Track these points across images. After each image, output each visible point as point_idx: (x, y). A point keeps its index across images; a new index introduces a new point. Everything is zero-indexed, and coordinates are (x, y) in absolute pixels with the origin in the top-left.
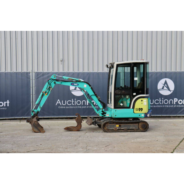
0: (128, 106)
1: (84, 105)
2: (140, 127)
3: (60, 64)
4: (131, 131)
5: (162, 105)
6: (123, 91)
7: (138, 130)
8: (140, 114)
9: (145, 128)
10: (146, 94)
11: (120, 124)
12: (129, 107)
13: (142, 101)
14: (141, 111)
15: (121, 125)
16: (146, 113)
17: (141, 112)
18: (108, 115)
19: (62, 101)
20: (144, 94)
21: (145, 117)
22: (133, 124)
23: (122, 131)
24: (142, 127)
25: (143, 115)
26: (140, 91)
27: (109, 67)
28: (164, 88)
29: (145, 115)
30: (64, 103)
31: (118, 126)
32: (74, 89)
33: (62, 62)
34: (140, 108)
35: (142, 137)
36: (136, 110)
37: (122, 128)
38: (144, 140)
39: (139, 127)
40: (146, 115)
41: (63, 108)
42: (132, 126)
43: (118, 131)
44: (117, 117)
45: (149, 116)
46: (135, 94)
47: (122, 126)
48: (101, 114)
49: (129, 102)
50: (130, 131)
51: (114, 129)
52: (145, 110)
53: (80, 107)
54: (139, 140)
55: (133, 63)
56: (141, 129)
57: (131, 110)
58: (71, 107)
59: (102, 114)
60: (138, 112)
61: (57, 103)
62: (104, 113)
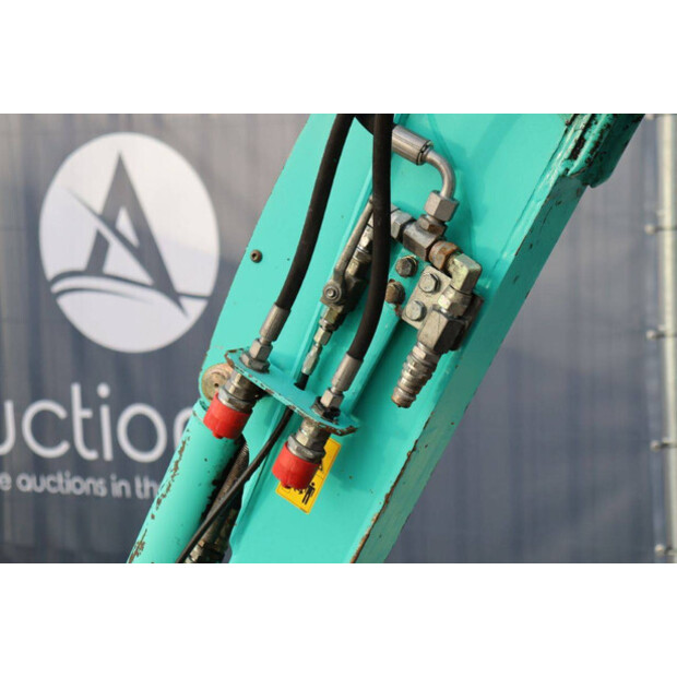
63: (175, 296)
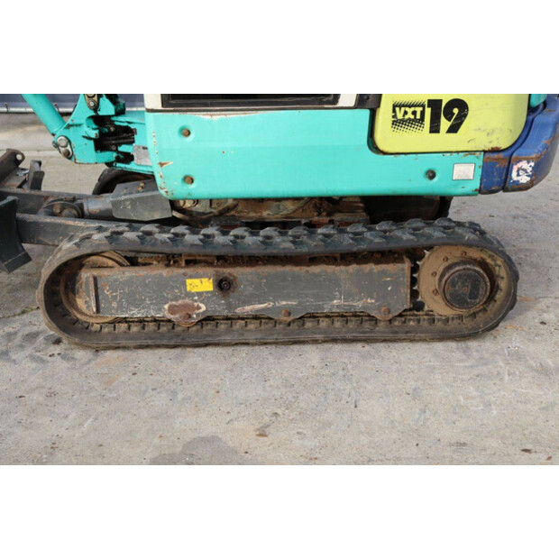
11: (227, 271)
14: (453, 129)
15: (239, 273)
16: (495, 151)
21: (485, 189)
22: (353, 268)
25: (467, 174)
29: (487, 171)
31: (201, 284)
34: (434, 104)
36: (397, 123)
37: (249, 309)
39: (414, 294)
45: (524, 179)
47: (244, 288)
48: (91, 144)
51: (164, 312)
59: (100, 145)
60: (420, 138)
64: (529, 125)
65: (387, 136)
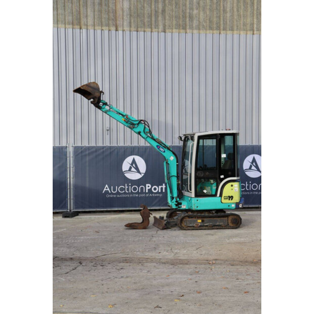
0: (214, 193)
1: (142, 192)
2: (229, 221)
3: (107, 134)
4: (218, 227)
5: (249, 191)
6: (208, 173)
7: (227, 227)
8: (229, 204)
9: (237, 223)
10: (238, 176)
11: (203, 219)
12: (215, 195)
13: (232, 186)
14: (232, 199)
15: (205, 219)
17: (230, 201)
18: (184, 206)
19: (112, 187)
20: (235, 176)
21: (236, 209)
22: (220, 219)
23: (206, 228)
24: (233, 223)
25: (233, 206)
26: (230, 173)
27: (183, 139)
28: (252, 168)
30: (114, 190)
31: (200, 221)
32: (128, 170)
33: (109, 131)
34: (229, 197)
35: (237, 236)
36: (225, 199)
37: (206, 225)
38: (242, 239)
39: (228, 223)
40: (237, 204)
41: (113, 197)
42: (219, 221)
43: (200, 228)
44: (199, 208)
45: (241, 207)
46: (222, 177)
47: (205, 221)
49: (214, 188)
50: (216, 227)
51: (195, 225)
52: (237, 199)
53: (137, 195)
54: (235, 240)
55: (220, 134)
56: (231, 224)
57: (217, 199)
58: (124, 196)
59: (176, 205)
60: (227, 201)
61: (105, 189)
62: (178, 204)
63: (140, 173)
64: (241, 200)
65: (223, 201)
